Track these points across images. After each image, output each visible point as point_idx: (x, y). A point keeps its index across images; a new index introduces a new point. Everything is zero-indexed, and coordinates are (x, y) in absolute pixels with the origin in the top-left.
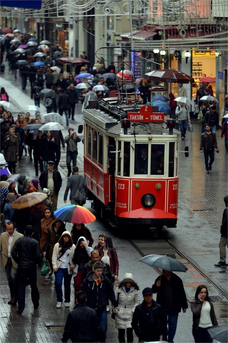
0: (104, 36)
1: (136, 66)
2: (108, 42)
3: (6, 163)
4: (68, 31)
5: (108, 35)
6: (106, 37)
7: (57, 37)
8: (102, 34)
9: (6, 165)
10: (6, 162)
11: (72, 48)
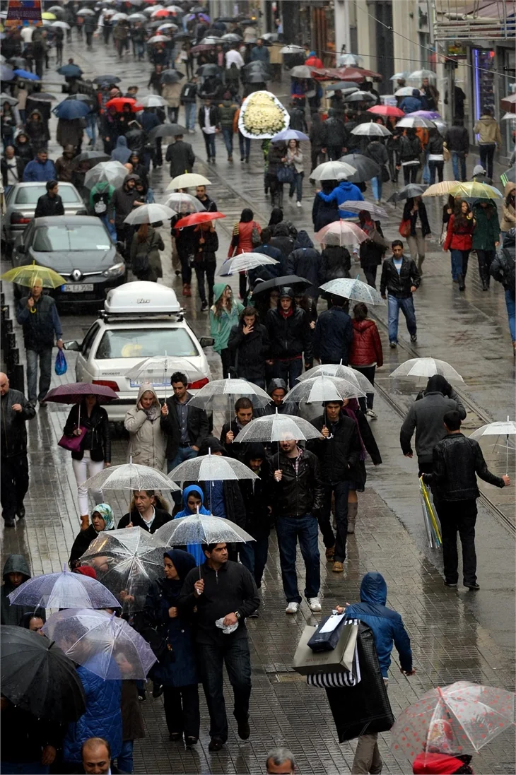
0: (412, 16)
1: (485, 82)
2: (420, 30)
3: (182, 309)
4: (332, 7)
5: (421, 12)
6: (417, 17)
7: (309, 22)
8: (408, 13)
9: (182, 313)
10: (181, 307)
11: (344, 46)
